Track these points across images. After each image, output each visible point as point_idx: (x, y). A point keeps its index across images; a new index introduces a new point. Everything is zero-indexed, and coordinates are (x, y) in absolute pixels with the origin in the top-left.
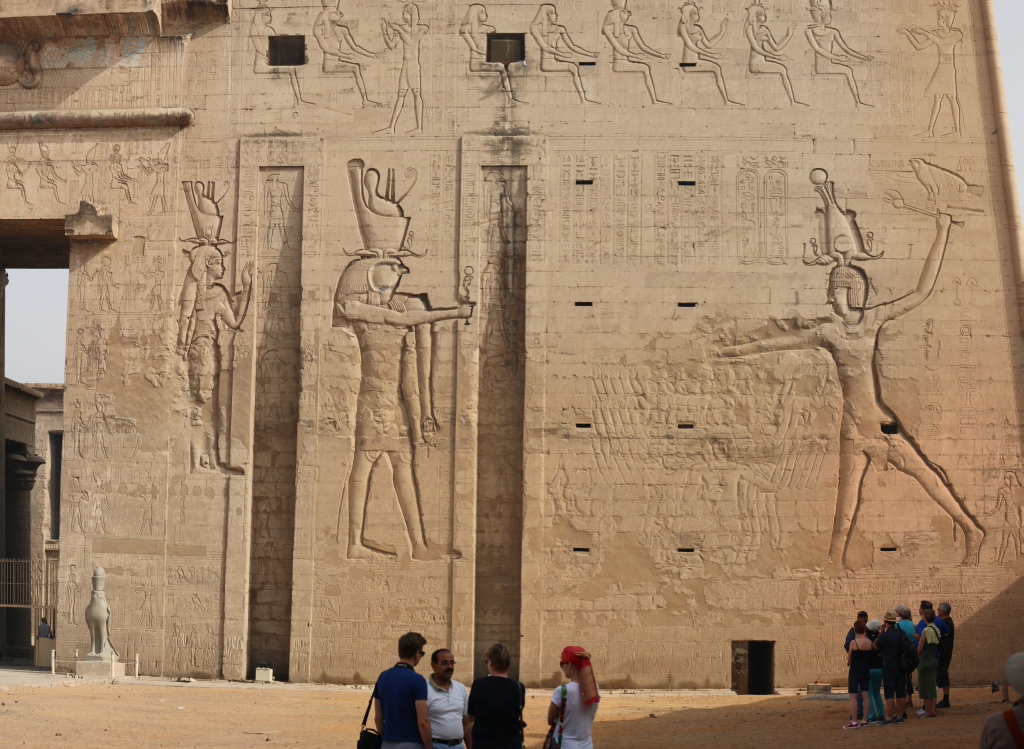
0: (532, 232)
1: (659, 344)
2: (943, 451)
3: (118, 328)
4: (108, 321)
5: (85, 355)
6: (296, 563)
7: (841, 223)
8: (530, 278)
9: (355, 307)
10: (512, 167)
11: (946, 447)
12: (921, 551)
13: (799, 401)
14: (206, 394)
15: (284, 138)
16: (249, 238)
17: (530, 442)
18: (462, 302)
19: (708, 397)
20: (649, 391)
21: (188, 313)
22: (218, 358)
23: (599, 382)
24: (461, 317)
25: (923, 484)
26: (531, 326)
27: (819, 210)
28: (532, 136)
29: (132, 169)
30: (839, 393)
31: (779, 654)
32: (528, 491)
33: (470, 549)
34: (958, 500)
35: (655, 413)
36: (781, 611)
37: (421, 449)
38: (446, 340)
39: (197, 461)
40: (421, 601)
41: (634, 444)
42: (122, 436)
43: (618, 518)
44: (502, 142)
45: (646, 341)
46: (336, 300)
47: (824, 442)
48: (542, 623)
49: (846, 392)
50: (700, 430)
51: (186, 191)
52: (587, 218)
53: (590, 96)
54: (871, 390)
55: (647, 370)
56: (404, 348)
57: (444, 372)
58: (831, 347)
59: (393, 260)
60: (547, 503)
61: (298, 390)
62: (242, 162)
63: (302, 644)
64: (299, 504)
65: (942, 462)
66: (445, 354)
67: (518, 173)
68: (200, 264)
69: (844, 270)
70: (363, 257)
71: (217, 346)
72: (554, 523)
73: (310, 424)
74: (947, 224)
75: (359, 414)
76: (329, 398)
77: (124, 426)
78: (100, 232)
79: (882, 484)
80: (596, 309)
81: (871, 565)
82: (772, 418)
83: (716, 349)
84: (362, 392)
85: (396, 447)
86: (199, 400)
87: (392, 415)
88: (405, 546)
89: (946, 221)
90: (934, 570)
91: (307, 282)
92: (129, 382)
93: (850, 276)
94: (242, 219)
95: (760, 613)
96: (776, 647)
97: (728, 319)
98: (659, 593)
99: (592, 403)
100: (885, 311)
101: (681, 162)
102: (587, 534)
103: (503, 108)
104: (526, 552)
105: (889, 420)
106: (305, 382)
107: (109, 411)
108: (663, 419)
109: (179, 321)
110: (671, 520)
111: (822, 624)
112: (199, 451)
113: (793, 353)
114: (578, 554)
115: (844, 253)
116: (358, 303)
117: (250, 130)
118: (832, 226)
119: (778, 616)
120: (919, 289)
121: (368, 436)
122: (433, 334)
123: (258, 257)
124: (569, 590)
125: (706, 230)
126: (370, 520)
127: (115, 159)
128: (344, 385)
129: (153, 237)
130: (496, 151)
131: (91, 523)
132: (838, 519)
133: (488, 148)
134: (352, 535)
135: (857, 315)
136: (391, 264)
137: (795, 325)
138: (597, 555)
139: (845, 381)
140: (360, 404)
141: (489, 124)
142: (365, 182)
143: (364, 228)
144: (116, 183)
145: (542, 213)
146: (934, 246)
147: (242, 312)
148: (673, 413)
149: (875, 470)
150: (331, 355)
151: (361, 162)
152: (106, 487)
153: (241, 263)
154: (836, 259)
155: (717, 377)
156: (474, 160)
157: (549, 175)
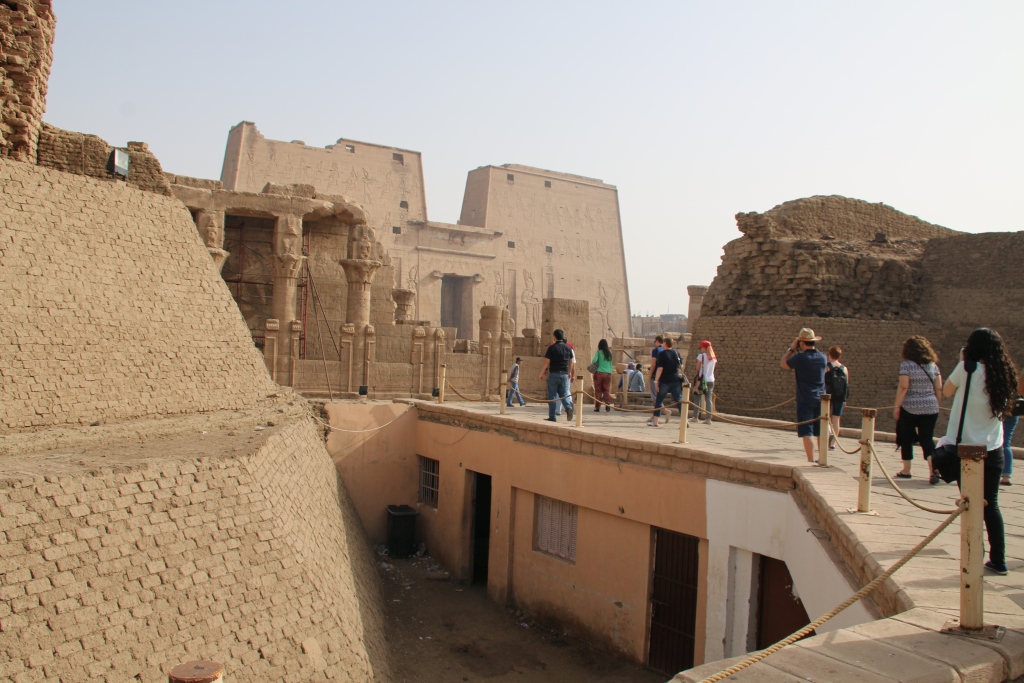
0: (554, 288)
9: (525, 300)
10: (551, 274)
13: (596, 324)
15: (512, 264)
16: (506, 284)
21: (495, 299)
27: (599, 287)
28: (554, 268)
46: (522, 298)
49: (603, 323)
52: (563, 286)
53: (563, 261)
54: (607, 322)
58: (600, 314)
62: (505, 268)
66: (541, 310)
68: (497, 289)
84: (527, 317)
89: (617, 291)
91: (517, 294)
93: (603, 300)
94: (504, 280)
100: (608, 307)
101: (577, 276)
103: (549, 262)
105: (609, 328)
109: (494, 301)
113: (595, 314)
115: (602, 296)
117: (506, 261)
118: (601, 290)
120: (613, 303)
125: (581, 290)
127: (481, 264)
129: (489, 282)
130: (548, 271)
135: (605, 308)
137: (596, 309)
140: (526, 320)
141: (547, 265)
142: (526, 274)
143: (526, 284)
144: (481, 269)
145: (556, 284)
146: (616, 295)
147: (505, 300)
151: (525, 270)
153: (505, 289)
156: (545, 272)
157: (557, 277)
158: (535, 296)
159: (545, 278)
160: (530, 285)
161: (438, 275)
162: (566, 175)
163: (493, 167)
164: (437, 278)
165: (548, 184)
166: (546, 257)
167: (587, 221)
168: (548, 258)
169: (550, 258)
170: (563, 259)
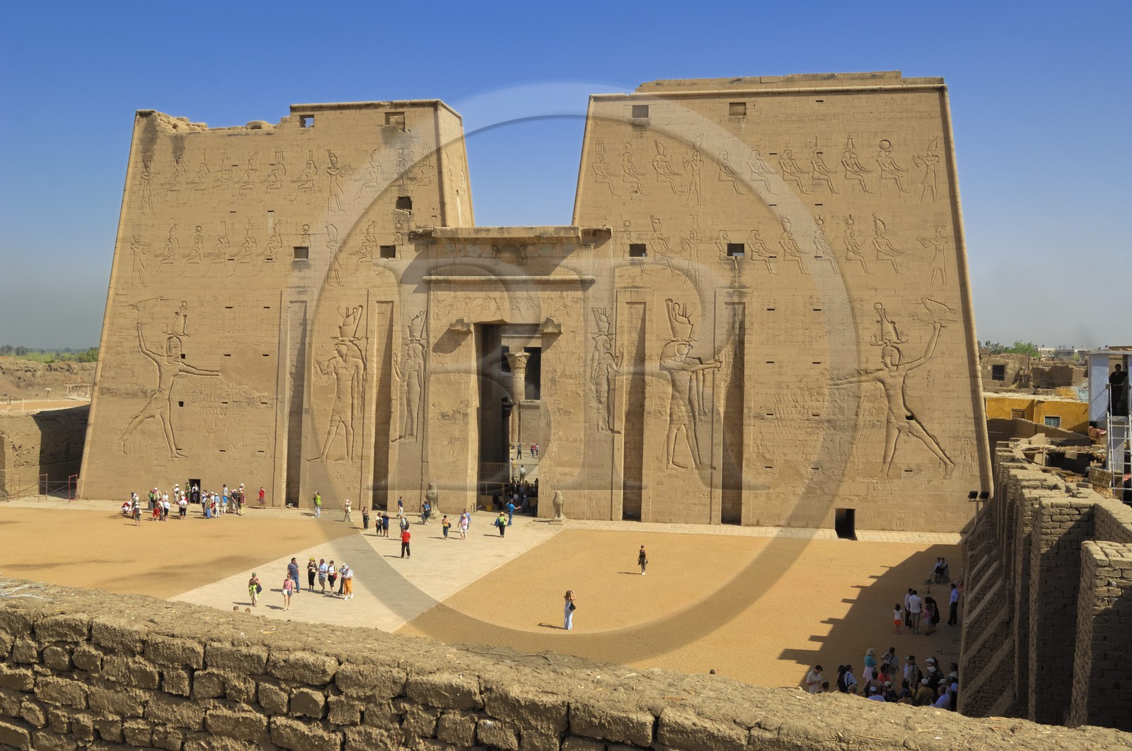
0: (747, 331)
1: (804, 380)
2: (934, 428)
3: (564, 371)
4: (559, 368)
5: (549, 383)
6: (643, 471)
7: (890, 327)
8: (746, 351)
10: (740, 303)
11: (936, 426)
12: (923, 473)
13: (868, 405)
14: (604, 399)
15: (637, 289)
16: (622, 333)
17: (746, 421)
18: (716, 361)
19: (826, 403)
20: (799, 400)
21: (595, 364)
22: (609, 385)
23: (777, 396)
24: (715, 367)
25: (925, 443)
26: (747, 372)
27: (878, 322)
28: (748, 289)
29: (569, 304)
30: (887, 403)
31: (857, 516)
32: (745, 442)
33: (720, 467)
34: (941, 450)
35: (802, 409)
36: (858, 496)
37: (698, 424)
38: (709, 378)
39: (600, 428)
40: (698, 488)
41: (793, 423)
42: (566, 417)
43: (785, 454)
44: (734, 291)
45: (798, 379)
46: (661, 359)
47: (879, 423)
48: (752, 498)
49: (889, 402)
50: (824, 416)
51: (593, 311)
52: (771, 325)
53: (774, 271)
54: (902, 401)
55: (798, 390)
56: (691, 381)
57: (708, 391)
58: (882, 382)
59: (685, 343)
60: (753, 447)
61: (644, 398)
62: (618, 300)
63: (646, 507)
64: (645, 447)
65: (934, 433)
66: (709, 384)
67: (741, 306)
68: (600, 343)
69: (889, 347)
70: (672, 341)
71: (608, 379)
72: (757, 456)
73: (649, 413)
74: (939, 327)
75: (671, 408)
76: (658, 402)
77: (567, 413)
78: (556, 331)
79: (905, 442)
80: (776, 365)
81: (900, 477)
82: (855, 412)
83: (829, 382)
84: (672, 399)
85: (687, 423)
86: (600, 402)
87: (685, 409)
88: (691, 466)
89: (938, 326)
90: (929, 481)
91: (648, 352)
92: (569, 394)
93: (891, 350)
94: (618, 325)
95: (849, 497)
96: (856, 511)
97: (835, 369)
98: (803, 487)
99: (774, 406)
100: (908, 366)
101: (815, 300)
102: (771, 461)
103: (735, 277)
104: (744, 468)
105: (909, 414)
106: (647, 396)
107: (561, 406)
108: (806, 412)
109: (591, 368)
110: (808, 455)
111: (877, 503)
112: (601, 424)
114: (767, 469)
115: (889, 341)
116: (670, 361)
117: (622, 285)
118: (884, 328)
119: (857, 498)
120: (925, 356)
121: (675, 418)
122: (703, 375)
123: (626, 342)
125: (825, 331)
126: (676, 454)
127: (560, 297)
128: (664, 396)
129: (579, 332)
130: (731, 295)
131: (553, 455)
132: (885, 457)
133: (727, 295)
134: (668, 460)
135: (895, 368)
136: (685, 344)
137: (866, 372)
138: (776, 469)
139: (888, 396)
140: (671, 404)
141: (727, 282)
142: (674, 309)
143: (673, 328)
144: (562, 308)
145: (752, 323)
146: (932, 337)
147: (619, 364)
148: (810, 410)
149: (903, 437)
150: (658, 383)
151: (671, 301)
152: (560, 439)
153: (619, 343)
154: (885, 343)
155: (830, 395)
156: (722, 299)
157: (754, 305)
159: (724, 314)
162: (790, 81)
163: (596, 99)
164: (468, 333)
165: (740, 109)
166: (728, 267)
167: (848, 173)
168: (733, 269)
169: (737, 268)
170: (772, 266)
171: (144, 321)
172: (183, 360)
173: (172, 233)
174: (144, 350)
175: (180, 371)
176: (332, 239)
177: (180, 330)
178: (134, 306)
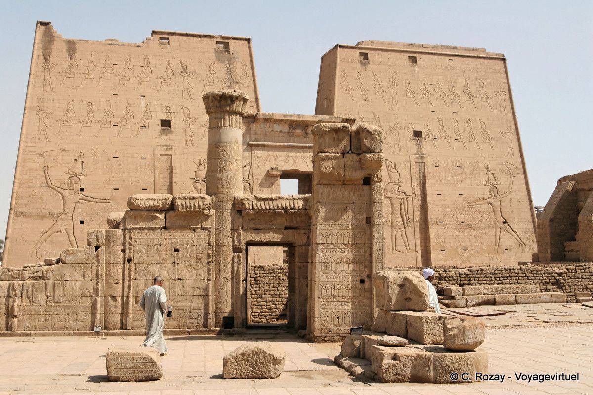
0: (427, 177)
1: (456, 203)
2: (515, 227)
8: (427, 188)
9: (389, 194)
10: (422, 162)
11: (516, 227)
12: (513, 250)
13: (486, 216)
17: (430, 226)
18: (413, 194)
19: (467, 216)
20: (454, 214)
23: (444, 212)
24: (413, 197)
25: (512, 235)
26: (429, 199)
27: (486, 173)
28: (425, 155)
30: (493, 214)
32: (431, 237)
33: (419, 251)
34: (520, 238)
35: (456, 219)
37: (407, 228)
40: (410, 263)
41: (452, 226)
43: (450, 243)
44: (419, 156)
45: (453, 202)
46: (385, 193)
49: (495, 214)
50: (466, 223)
52: (438, 175)
53: (437, 146)
54: (500, 214)
55: (454, 209)
56: (401, 205)
57: (410, 210)
58: (491, 204)
59: (397, 183)
60: (435, 239)
65: (515, 230)
66: (410, 206)
67: (423, 164)
69: (492, 187)
70: (390, 183)
72: (437, 244)
74: (513, 177)
75: (392, 219)
80: (442, 196)
81: (503, 253)
82: (480, 220)
84: (392, 214)
85: (401, 227)
87: (400, 219)
88: (405, 251)
90: (516, 254)
93: (494, 189)
97: (470, 198)
98: (460, 260)
99: (443, 217)
100: (501, 196)
101: (457, 162)
102: (444, 247)
103: (418, 148)
104: (432, 252)
105: (504, 221)
108: (458, 220)
110: (461, 243)
113: (484, 205)
114: (442, 251)
115: (492, 183)
118: (489, 177)
120: (508, 191)
121: (394, 224)
122: (407, 201)
124: (441, 260)
125: (463, 178)
126: (396, 245)
130: (418, 158)
132: (495, 242)
133: (416, 158)
134: (393, 248)
135: (496, 197)
137: (484, 199)
138: (446, 252)
139: (494, 211)
140: (392, 217)
141: (415, 152)
142: (389, 165)
143: (389, 175)
145: (429, 173)
146: (511, 182)
148: (460, 219)
149: (503, 233)
151: (388, 160)
154: (491, 185)
155: (468, 211)
156: (413, 160)
157: (429, 164)
158: (401, 189)
159: (415, 168)
160: (395, 176)
161: (275, 173)
162: (436, 47)
163: (341, 47)
164: (275, 176)
165: (413, 60)
166: (415, 143)
167: (467, 98)
168: (417, 144)
169: (419, 144)
170: (436, 143)
171: (50, 165)
172: (82, 192)
173: (69, 106)
174: (51, 185)
175: (80, 199)
176: (186, 116)
177: (78, 171)
178: (42, 155)
